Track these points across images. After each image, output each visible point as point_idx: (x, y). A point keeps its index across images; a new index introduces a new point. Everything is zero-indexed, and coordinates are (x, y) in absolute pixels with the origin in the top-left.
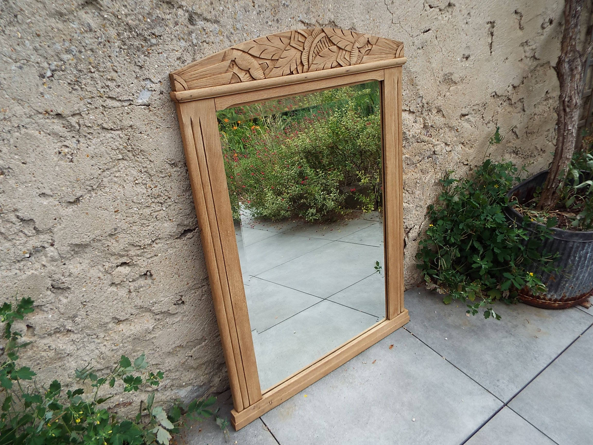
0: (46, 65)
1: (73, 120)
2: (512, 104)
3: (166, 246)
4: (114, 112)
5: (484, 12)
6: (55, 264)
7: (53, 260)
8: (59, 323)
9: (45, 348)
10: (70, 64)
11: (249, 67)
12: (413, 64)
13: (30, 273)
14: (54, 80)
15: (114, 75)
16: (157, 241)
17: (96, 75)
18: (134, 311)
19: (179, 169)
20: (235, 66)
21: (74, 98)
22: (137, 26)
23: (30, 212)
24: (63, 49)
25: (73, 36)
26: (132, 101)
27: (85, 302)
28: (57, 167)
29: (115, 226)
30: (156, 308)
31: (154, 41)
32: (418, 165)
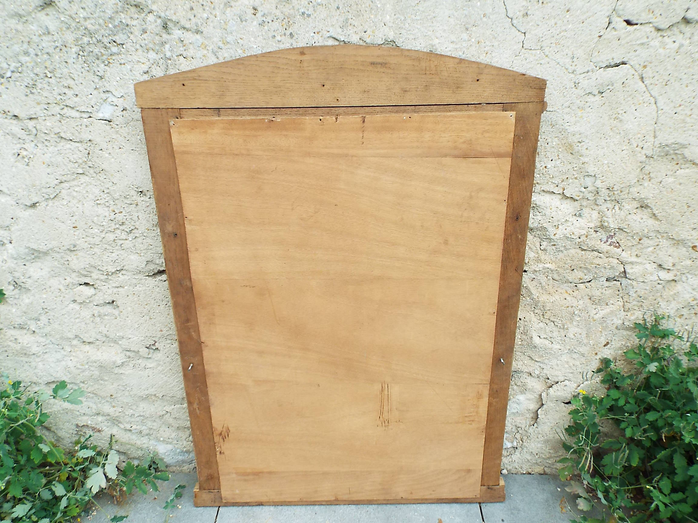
0: (5, 65)
1: (31, 124)
3: (134, 281)
4: (72, 122)
6: (15, 262)
7: (13, 257)
8: (23, 320)
9: (12, 339)
10: (27, 67)
14: (11, 81)
15: (71, 82)
16: (123, 272)
17: (53, 81)
18: (99, 337)
19: (148, 200)
21: (31, 102)
22: (97, 31)
24: (21, 51)
25: (31, 39)
26: (91, 112)
27: (46, 309)
28: (14, 168)
29: (73, 242)
30: (124, 344)
31: (114, 49)
32: (582, 286)
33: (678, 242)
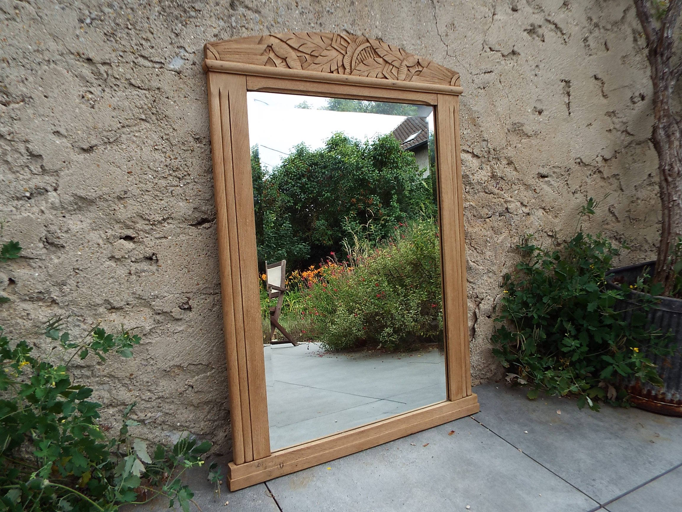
0: (87, 13)
1: (103, 69)
2: (604, 178)
3: (178, 230)
4: (145, 71)
5: (556, 68)
6: (55, 212)
7: (53, 207)
8: (45, 286)
9: (23, 314)
10: (109, 17)
11: (286, 56)
12: (474, 103)
13: (26, 215)
14: (91, 27)
15: (150, 36)
16: (169, 221)
17: (132, 32)
18: (131, 299)
19: (203, 146)
20: (271, 52)
21: (107, 48)
23: (41, 147)
24: (106, 3)
26: (164, 64)
27: (78, 269)
28: (77, 109)
29: (125, 189)
30: (157, 304)
31: (193, 14)
32: (487, 220)
33: (528, 187)
